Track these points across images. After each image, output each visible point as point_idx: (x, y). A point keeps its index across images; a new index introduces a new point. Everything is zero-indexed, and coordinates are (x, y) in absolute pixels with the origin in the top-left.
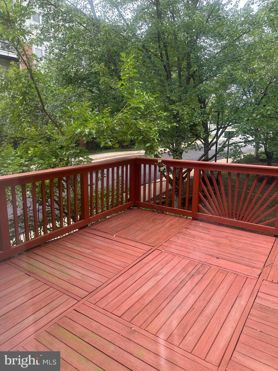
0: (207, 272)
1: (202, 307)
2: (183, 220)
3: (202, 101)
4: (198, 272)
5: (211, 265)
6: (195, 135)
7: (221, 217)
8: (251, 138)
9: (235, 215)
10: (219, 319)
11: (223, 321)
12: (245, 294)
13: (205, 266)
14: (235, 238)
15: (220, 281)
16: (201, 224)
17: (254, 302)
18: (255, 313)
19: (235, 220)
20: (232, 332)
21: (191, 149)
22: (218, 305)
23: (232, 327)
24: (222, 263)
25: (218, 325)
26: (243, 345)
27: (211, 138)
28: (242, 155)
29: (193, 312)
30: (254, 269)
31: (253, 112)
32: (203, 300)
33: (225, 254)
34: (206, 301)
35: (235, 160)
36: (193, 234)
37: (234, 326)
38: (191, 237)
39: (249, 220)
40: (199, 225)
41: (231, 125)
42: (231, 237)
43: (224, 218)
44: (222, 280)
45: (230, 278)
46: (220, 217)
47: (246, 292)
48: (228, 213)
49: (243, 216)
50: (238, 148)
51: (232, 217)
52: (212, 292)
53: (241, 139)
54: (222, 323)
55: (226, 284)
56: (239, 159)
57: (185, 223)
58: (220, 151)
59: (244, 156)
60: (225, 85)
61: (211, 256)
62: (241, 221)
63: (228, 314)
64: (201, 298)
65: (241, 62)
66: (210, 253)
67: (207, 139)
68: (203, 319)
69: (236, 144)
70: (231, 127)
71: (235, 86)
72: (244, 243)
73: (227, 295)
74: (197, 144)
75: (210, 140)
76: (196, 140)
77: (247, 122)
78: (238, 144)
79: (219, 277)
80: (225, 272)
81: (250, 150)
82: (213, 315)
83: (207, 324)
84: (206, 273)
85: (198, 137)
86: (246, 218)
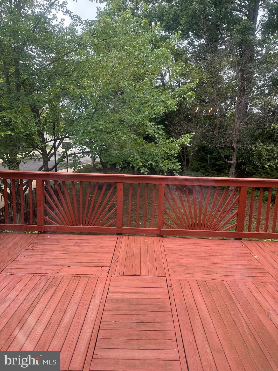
0: (61, 283)
1: (59, 319)
2: (29, 235)
3: (36, 111)
4: (51, 286)
5: (63, 275)
6: (31, 145)
7: (69, 226)
8: (87, 150)
9: (81, 222)
10: (78, 325)
11: (81, 325)
12: (98, 293)
13: (57, 277)
14: (83, 243)
15: (74, 288)
16: (48, 236)
17: (107, 298)
18: (108, 307)
19: (82, 226)
20: (91, 332)
21: (29, 160)
22: (75, 312)
23: (90, 327)
24: (74, 270)
25: (77, 331)
26: (102, 340)
27: (48, 149)
28: (82, 165)
29: (50, 327)
30: (103, 268)
31: (87, 125)
32: (59, 312)
33: (76, 261)
34: (63, 311)
35: (76, 170)
36: (41, 249)
37: (92, 326)
38: (40, 252)
39: (94, 224)
40: (47, 238)
41: (68, 136)
42: (80, 243)
43: (72, 226)
44: (76, 286)
45: (83, 282)
46: (67, 226)
47: (99, 290)
48: (75, 221)
49: (89, 221)
50: (77, 158)
51: (79, 224)
52: (68, 301)
53: (78, 150)
54: (81, 327)
55: (80, 289)
56: (79, 169)
57: (31, 239)
58: (60, 162)
59: (83, 166)
60: (58, 97)
61: (62, 266)
62: (87, 227)
63: (85, 317)
64: (58, 310)
65: (72, 77)
66: (61, 263)
67: (45, 150)
68: (62, 331)
69: (75, 155)
70: (68, 139)
71: (68, 99)
72: (92, 246)
73: (82, 300)
74: (35, 154)
75: (48, 151)
76: (33, 150)
77: (83, 135)
78: (77, 155)
79: (72, 285)
80: (77, 278)
81: (88, 161)
82: (71, 323)
83: (66, 334)
84: (59, 284)
85: (35, 147)
86: (92, 223)
